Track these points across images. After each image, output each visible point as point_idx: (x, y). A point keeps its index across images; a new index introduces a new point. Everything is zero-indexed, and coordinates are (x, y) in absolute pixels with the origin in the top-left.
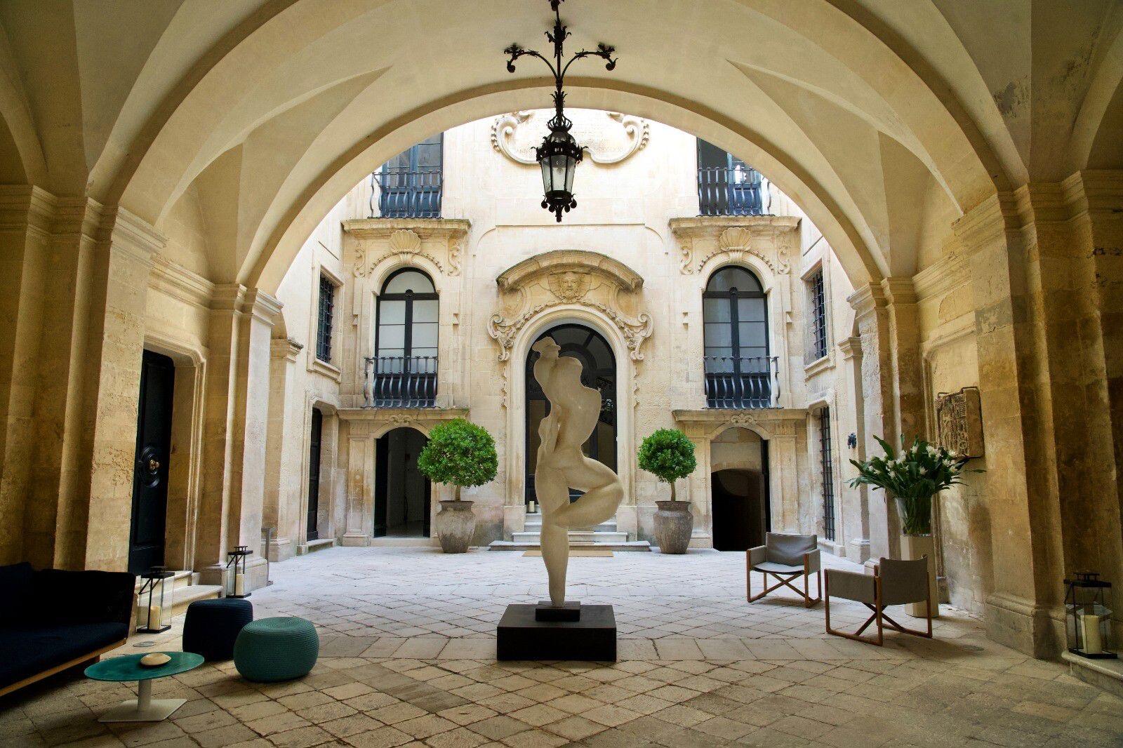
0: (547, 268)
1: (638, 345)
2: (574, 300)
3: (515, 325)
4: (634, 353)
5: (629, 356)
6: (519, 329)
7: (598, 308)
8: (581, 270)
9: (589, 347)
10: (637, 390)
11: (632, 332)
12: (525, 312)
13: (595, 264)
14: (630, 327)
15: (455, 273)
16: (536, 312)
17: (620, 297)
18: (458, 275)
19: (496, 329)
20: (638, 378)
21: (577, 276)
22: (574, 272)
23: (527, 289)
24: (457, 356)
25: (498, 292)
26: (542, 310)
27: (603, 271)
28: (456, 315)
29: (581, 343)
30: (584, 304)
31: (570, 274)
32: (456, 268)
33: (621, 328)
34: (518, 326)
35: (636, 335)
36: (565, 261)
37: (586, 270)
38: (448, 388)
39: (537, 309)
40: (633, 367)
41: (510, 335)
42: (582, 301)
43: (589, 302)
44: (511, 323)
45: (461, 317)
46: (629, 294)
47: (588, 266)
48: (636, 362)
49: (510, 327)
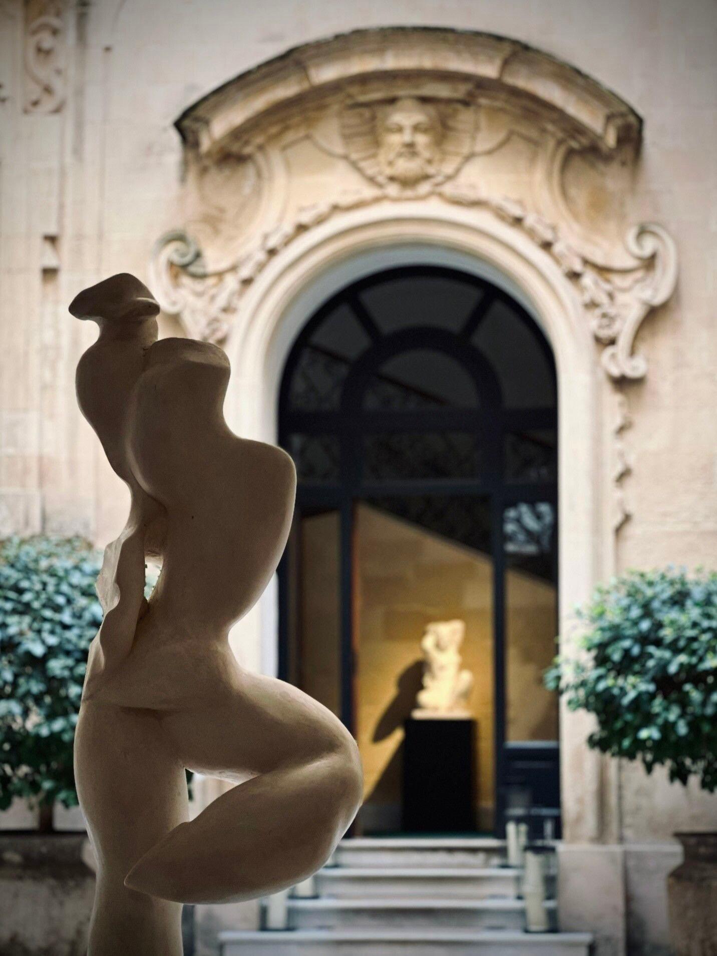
0: (336, 86)
1: (625, 329)
2: (424, 188)
3: (234, 269)
4: (613, 356)
5: (596, 363)
6: (247, 282)
7: (500, 214)
8: (442, 91)
9: (480, 340)
10: (624, 476)
11: (607, 287)
12: (267, 227)
13: (489, 70)
14: (603, 271)
15: (49, 104)
16: (302, 228)
17: (570, 176)
18: (57, 110)
19: (176, 284)
20: (629, 435)
21: (431, 109)
22: (425, 100)
23: (275, 157)
24: (54, 368)
25: (185, 164)
26: (320, 220)
27: (516, 93)
28: (52, 239)
29: (454, 324)
30: (458, 202)
31: (409, 103)
32: (48, 90)
33: (574, 276)
34: (245, 273)
35: (621, 298)
36: (391, 62)
37: (461, 91)
38: (26, 471)
39: (305, 218)
40: (613, 399)
41: (221, 301)
42: (448, 189)
43: (472, 195)
44: (224, 265)
45: (66, 244)
46: (601, 166)
47: (465, 78)
48: (622, 383)
49: (220, 275)
